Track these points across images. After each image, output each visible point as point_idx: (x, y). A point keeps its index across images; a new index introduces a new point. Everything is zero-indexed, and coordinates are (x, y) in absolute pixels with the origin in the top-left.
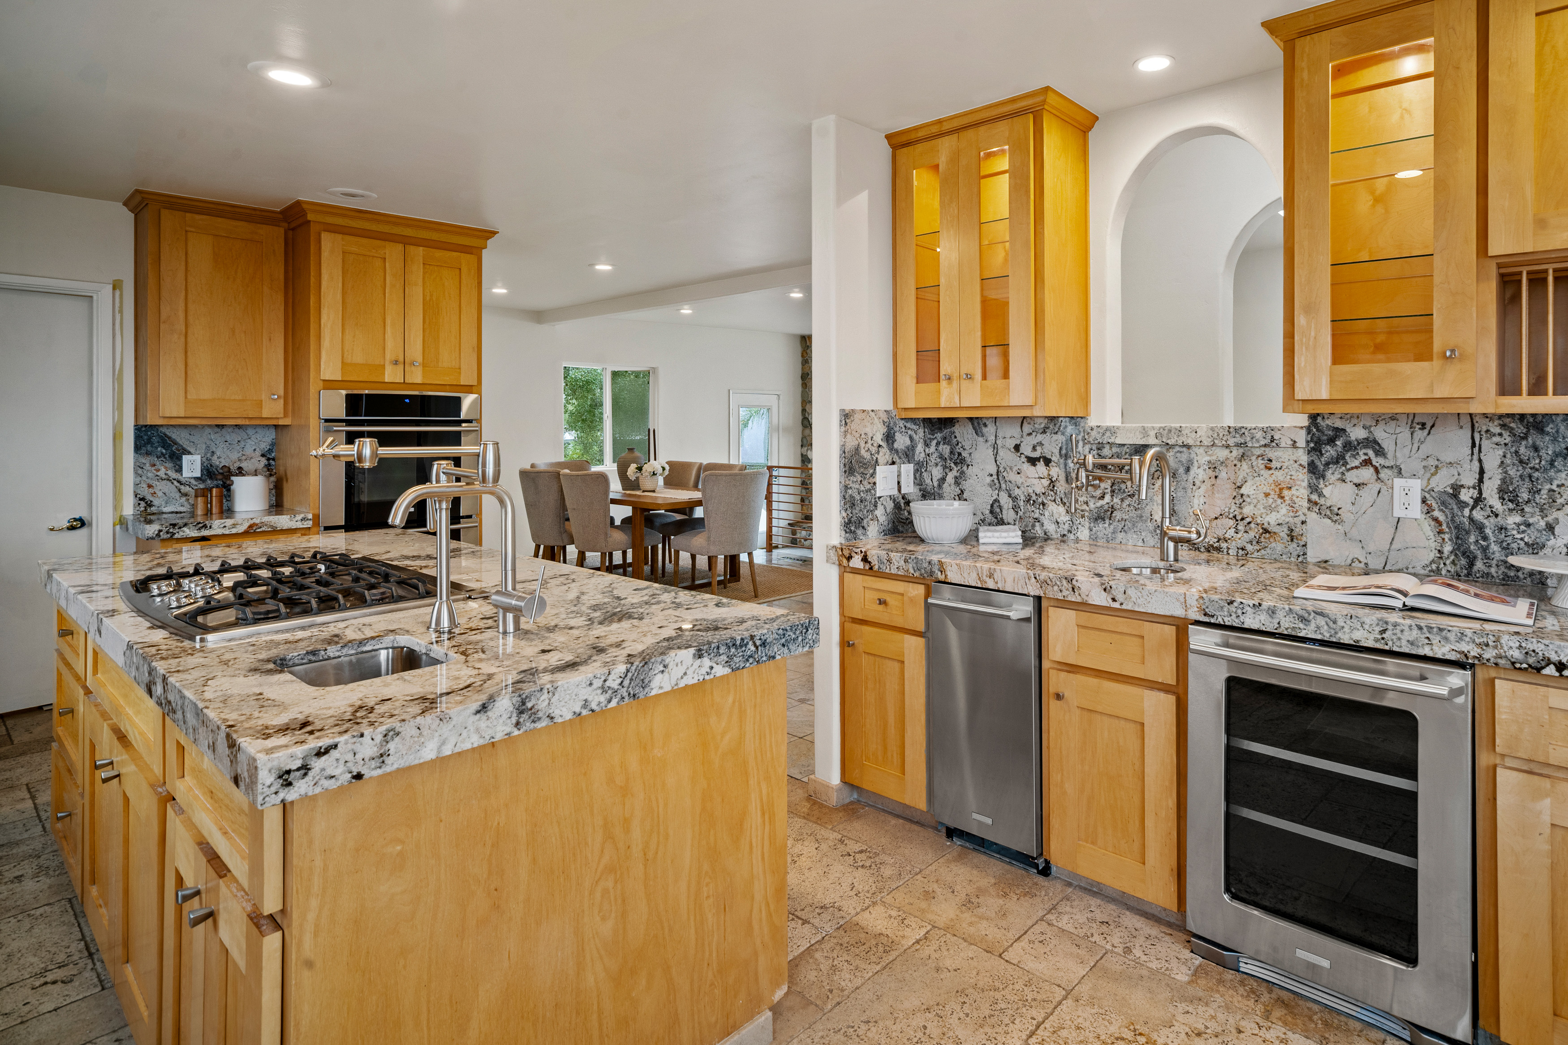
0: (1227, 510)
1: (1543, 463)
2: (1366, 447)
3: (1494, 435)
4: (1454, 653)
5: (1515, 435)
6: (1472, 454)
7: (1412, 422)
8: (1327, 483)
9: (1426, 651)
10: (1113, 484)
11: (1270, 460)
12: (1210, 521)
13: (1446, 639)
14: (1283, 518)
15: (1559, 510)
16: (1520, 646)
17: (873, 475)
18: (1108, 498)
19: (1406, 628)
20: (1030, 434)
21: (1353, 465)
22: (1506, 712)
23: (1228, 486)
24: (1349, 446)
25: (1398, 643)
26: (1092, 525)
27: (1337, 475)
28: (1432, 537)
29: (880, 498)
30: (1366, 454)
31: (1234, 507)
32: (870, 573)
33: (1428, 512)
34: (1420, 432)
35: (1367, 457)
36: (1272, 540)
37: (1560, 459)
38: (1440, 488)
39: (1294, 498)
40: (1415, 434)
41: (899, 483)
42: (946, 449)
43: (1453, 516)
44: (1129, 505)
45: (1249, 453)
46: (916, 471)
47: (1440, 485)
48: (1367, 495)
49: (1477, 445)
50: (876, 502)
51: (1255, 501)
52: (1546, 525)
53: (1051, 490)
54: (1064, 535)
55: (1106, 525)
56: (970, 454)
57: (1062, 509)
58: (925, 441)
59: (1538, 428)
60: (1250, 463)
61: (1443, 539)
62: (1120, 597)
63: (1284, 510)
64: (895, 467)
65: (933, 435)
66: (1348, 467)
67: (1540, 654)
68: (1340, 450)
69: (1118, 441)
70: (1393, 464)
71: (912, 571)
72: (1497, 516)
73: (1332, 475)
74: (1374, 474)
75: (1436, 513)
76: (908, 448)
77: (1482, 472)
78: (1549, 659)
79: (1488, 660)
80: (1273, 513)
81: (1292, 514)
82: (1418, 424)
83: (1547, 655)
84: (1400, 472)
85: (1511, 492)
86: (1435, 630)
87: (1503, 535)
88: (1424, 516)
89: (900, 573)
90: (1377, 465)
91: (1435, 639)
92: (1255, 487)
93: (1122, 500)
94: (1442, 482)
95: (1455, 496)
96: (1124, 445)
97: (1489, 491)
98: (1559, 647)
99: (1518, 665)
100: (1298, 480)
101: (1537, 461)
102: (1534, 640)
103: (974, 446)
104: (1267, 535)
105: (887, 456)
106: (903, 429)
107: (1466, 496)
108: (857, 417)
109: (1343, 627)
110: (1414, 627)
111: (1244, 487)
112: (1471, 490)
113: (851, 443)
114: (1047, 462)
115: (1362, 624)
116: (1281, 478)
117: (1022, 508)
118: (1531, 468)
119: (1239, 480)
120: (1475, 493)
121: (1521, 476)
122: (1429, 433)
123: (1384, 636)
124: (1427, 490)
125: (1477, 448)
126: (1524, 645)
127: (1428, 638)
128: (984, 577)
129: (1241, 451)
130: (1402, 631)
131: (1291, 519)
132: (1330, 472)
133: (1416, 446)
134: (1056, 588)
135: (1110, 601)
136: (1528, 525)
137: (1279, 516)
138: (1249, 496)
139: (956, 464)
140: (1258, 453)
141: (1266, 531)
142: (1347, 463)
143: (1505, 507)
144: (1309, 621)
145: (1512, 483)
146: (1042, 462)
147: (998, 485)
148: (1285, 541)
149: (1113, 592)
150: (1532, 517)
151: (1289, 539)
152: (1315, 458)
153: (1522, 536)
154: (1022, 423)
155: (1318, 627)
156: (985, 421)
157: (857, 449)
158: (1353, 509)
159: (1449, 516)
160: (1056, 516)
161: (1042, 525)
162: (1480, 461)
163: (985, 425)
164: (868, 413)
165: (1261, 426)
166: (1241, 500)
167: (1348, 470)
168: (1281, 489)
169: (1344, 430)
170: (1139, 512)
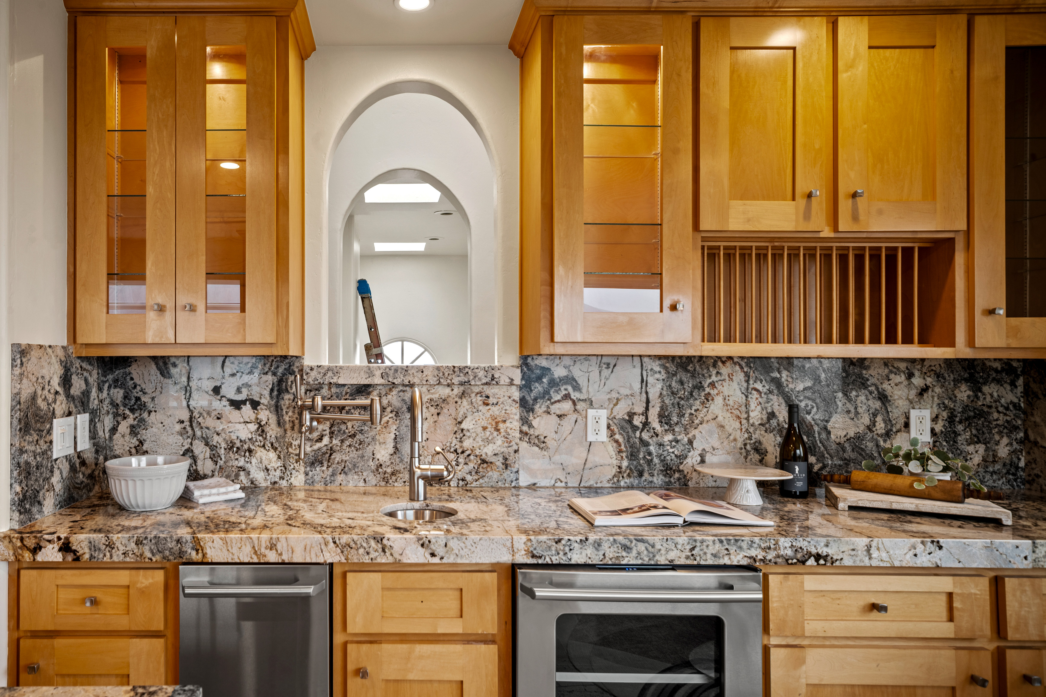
0: (448, 444)
1: (686, 393)
2: (566, 383)
3: (656, 373)
4: (746, 559)
5: (669, 373)
6: (642, 388)
7: (600, 362)
8: (535, 416)
9: (726, 561)
10: (332, 426)
11: (488, 397)
12: (433, 456)
13: (741, 548)
14: (499, 449)
15: (695, 428)
16: (792, 545)
17: (49, 432)
18: (326, 440)
19: (711, 543)
20: (233, 375)
21: (556, 399)
22: (776, 601)
23: (450, 422)
24: (554, 383)
25: (704, 558)
26: (308, 469)
27: (544, 408)
28: (614, 456)
29: (56, 460)
30: (566, 390)
31: (455, 442)
32: (77, 564)
33: (611, 436)
34: (606, 370)
35: (567, 392)
36: (489, 469)
37: (696, 390)
38: (620, 416)
39: (509, 430)
40: (602, 373)
41: (75, 438)
42: (118, 394)
43: (629, 438)
44: (350, 446)
45: (469, 391)
46: (91, 421)
47: (620, 413)
48: (568, 423)
49: (645, 380)
50: (52, 467)
51: (474, 435)
52: (688, 440)
53: (259, 435)
54: (275, 483)
55: (324, 468)
56: (153, 399)
57: (272, 455)
58: (99, 384)
59: (683, 367)
60: (469, 400)
61: (622, 457)
62: (440, 551)
63: (499, 441)
64: (71, 419)
65: (105, 377)
66: (552, 401)
67: (805, 550)
68: (546, 386)
69: (341, 382)
70: (586, 397)
71: (149, 555)
72: (657, 435)
73: (540, 408)
74: (572, 406)
75: (617, 437)
76: (83, 393)
77: (648, 402)
78: (810, 553)
79: (770, 561)
80: (491, 445)
81: (506, 444)
82: (604, 364)
83: (809, 550)
84: (591, 404)
85: (666, 417)
86: (732, 541)
87: (662, 450)
88: (608, 439)
89: (128, 559)
90: (575, 398)
91: (732, 549)
92: (474, 422)
93: (342, 441)
94: (621, 411)
95: (630, 421)
96: (344, 385)
97: (652, 417)
98: (817, 542)
99: (790, 561)
100: (512, 414)
101: (683, 392)
102: (801, 539)
103: (159, 389)
104: (485, 465)
105: (64, 406)
106: (79, 371)
107: (637, 421)
108: (34, 354)
109: (660, 550)
110: (717, 542)
111: (464, 422)
112: (641, 416)
113: (27, 390)
114: (255, 404)
115: (676, 544)
116: (497, 413)
117: (223, 457)
118: (679, 398)
119: (460, 416)
120: (642, 418)
121: (673, 404)
122: (612, 372)
123: (694, 552)
124: (610, 418)
125: (645, 383)
126: (794, 544)
127: (727, 549)
128: (263, 550)
129: (462, 388)
130: (707, 546)
131: (505, 449)
132: (538, 405)
133: (603, 382)
134: (361, 551)
135: (428, 556)
136: (677, 441)
137: (495, 447)
138: (468, 430)
139: (132, 410)
140: (477, 391)
141: (484, 461)
142: (552, 398)
143: (663, 428)
144: (631, 549)
145: (667, 410)
146: (248, 405)
147: (190, 432)
148: (501, 469)
149: (432, 546)
150: (679, 435)
151: (504, 467)
152: (525, 393)
153: (673, 450)
154: (224, 362)
155: (639, 553)
156: (173, 360)
157: (34, 397)
158: (556, 437)
159: (626, 438)
160: (265, 462)
161: (248, 473)
162: (647, 393)
163: (175, 365)
164: (45, 349)
165: (483, 365)
166: (461, 435)
167: (552, 404)
168: (497, 423)
169: (549, 369)
170: (361, 452)
